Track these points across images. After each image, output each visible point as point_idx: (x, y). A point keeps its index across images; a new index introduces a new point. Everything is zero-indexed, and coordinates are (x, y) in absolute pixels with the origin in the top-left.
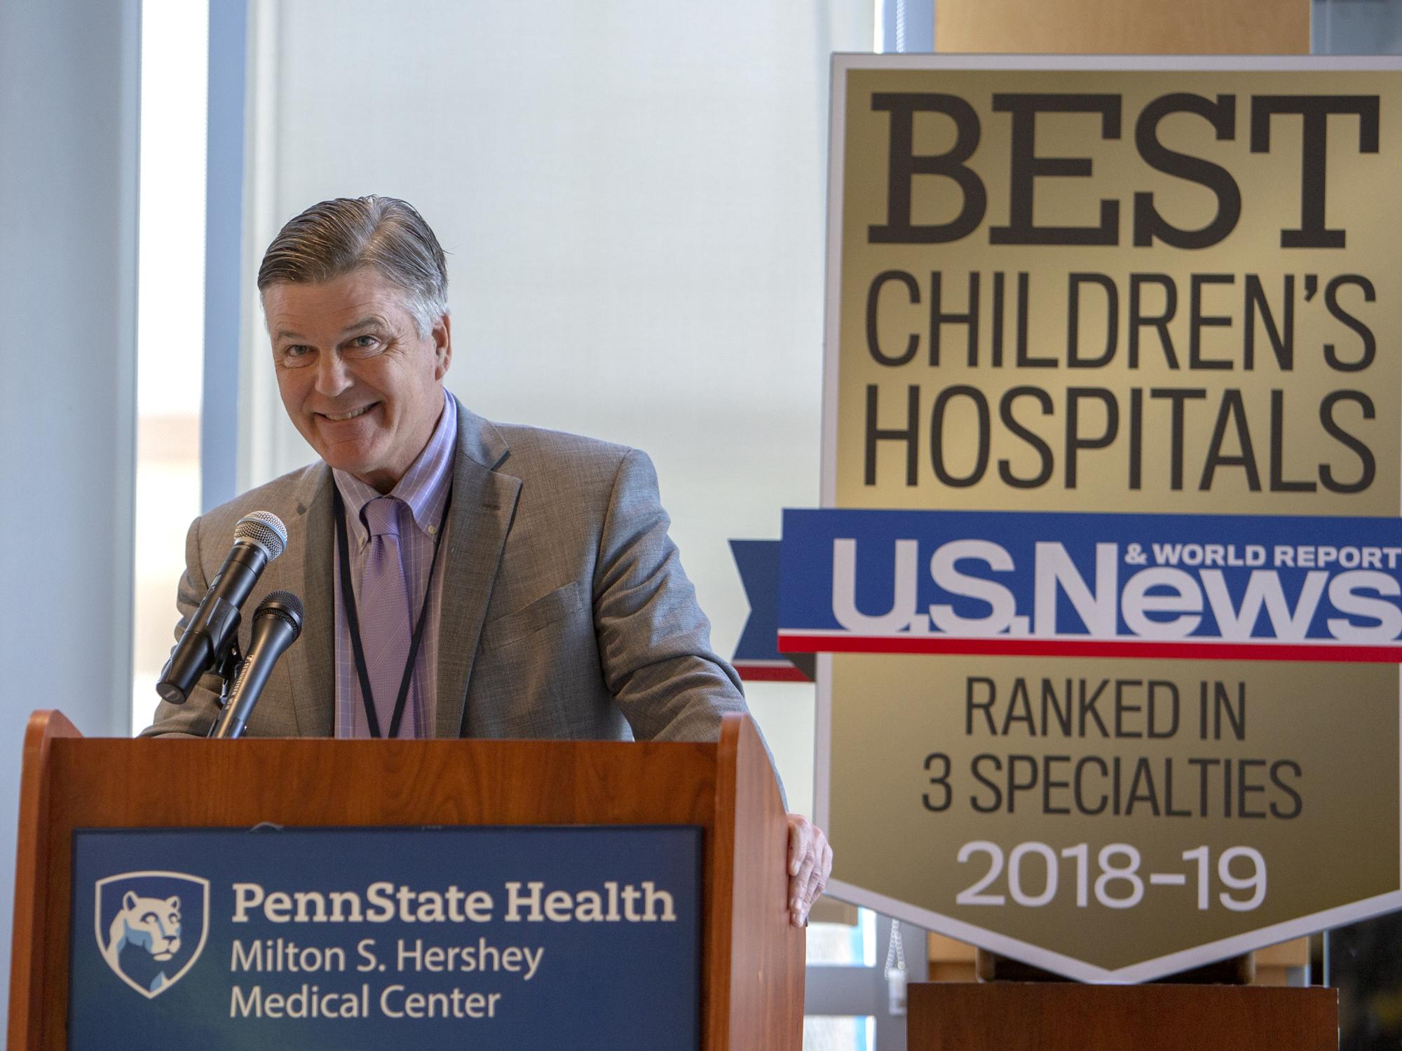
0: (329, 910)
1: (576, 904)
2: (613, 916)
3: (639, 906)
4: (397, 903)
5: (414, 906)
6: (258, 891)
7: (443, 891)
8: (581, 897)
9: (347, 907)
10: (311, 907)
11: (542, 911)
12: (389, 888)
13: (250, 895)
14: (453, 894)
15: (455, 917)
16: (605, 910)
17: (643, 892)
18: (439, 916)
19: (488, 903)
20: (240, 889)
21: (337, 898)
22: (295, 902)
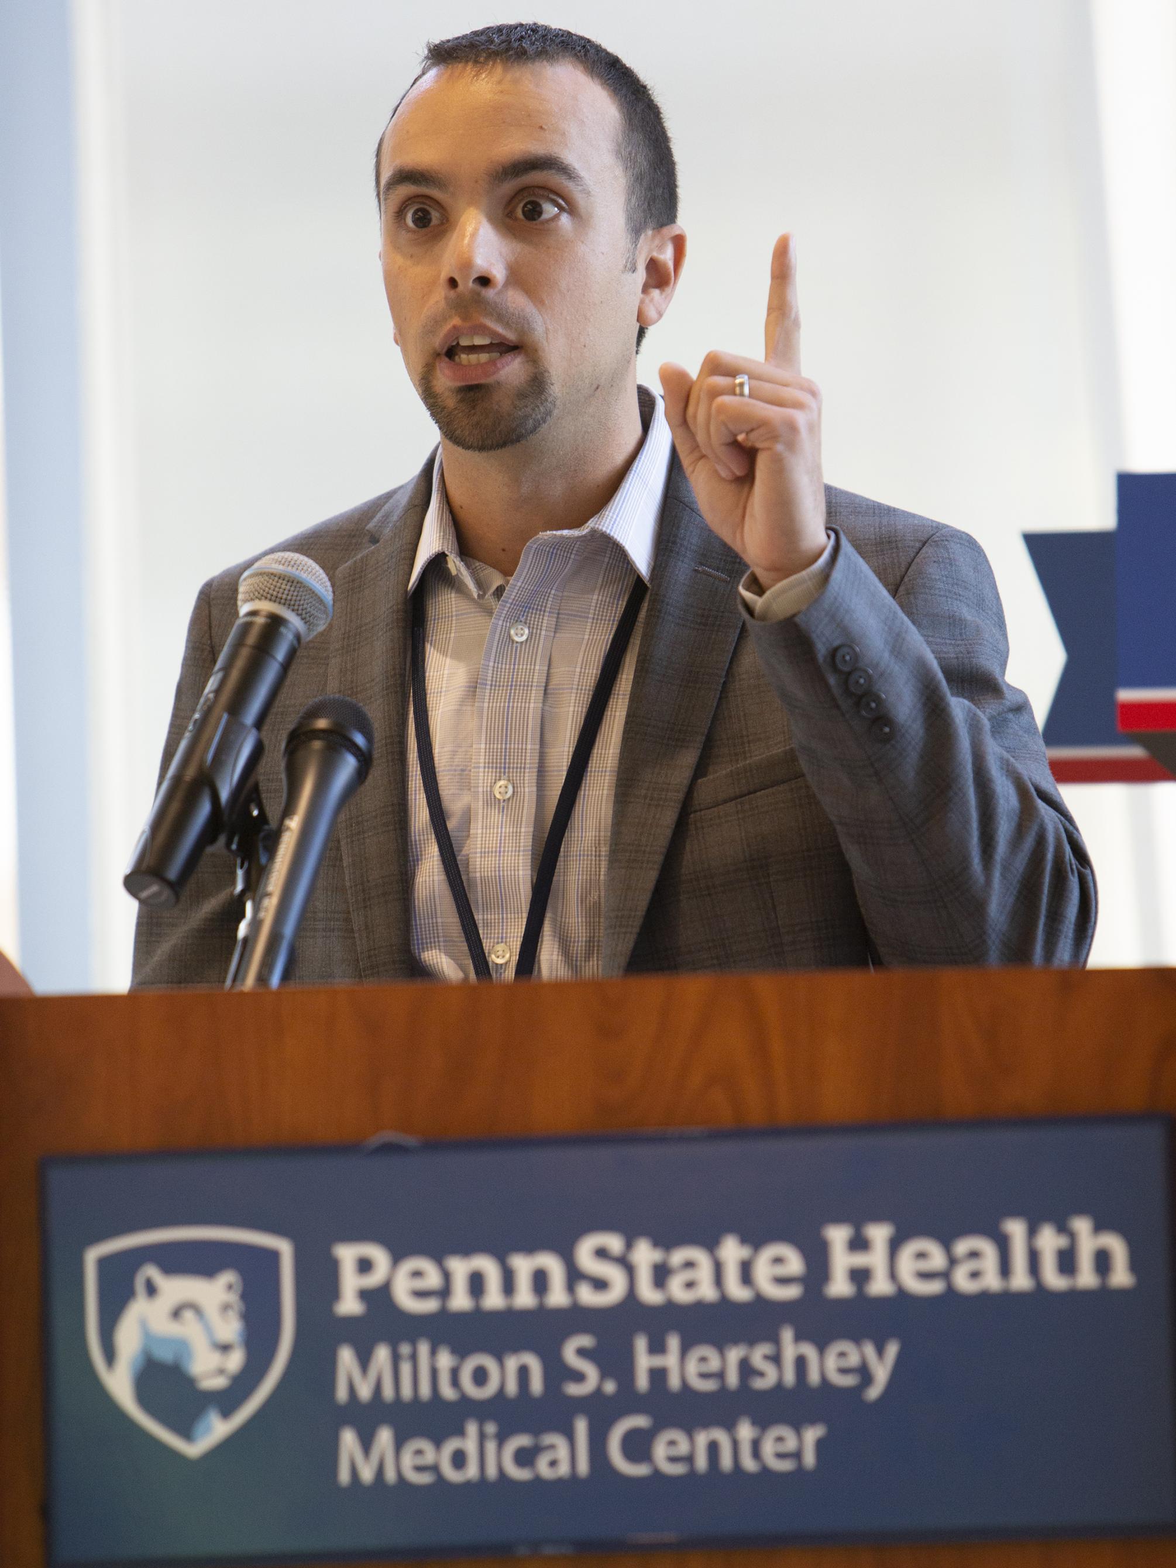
0: (509, 1285)
1: (953, 1261)
2: (1021, 1281)
3: (1067, 1262)
4: (630, 1269)
5: (661, 1274)
6: (379, 1255)
7: (711, 1245)
8: (962, 1247)
9: (540, 1281)
10: (477, 1284)
11: (893, 1275)
12: (614, 1243)
13: (365, 1266)
14: (732, 1251)
15: (737, 1292)
16: (1005, 1269)
17: (1072, 1236)
18: (707, 1292)
19: (795, 1264)
20: (347, 1254)
21: (523, 1265)
22: (447, 1276)
